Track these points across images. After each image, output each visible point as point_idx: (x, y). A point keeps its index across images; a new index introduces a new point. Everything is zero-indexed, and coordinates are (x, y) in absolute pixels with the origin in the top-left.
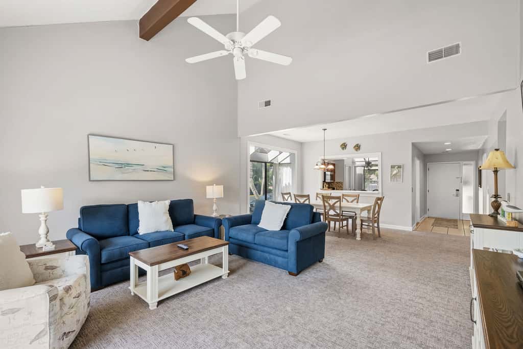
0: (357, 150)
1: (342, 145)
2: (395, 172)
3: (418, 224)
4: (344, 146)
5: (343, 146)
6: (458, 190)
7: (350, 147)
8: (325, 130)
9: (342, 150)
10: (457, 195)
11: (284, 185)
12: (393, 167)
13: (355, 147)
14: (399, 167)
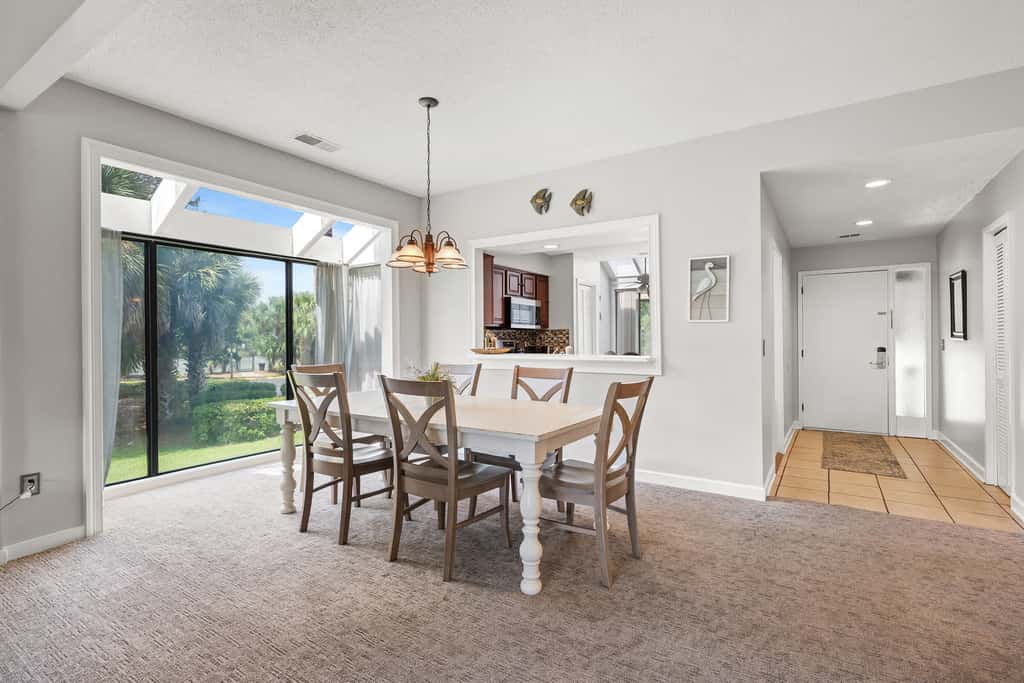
0: (581, 211)
1: (536, 197)
2: (703, 286)
3: (779, 457)
4: (542, 201)
5: (539, 201)
6: (882, 350)
7: (561, 202)
8: (431, 102)
9: (536, 214)
10: (881, 365)
11: (363, 338)
12: (696, 266)
13: (574, 202)
14: (719, 265)
